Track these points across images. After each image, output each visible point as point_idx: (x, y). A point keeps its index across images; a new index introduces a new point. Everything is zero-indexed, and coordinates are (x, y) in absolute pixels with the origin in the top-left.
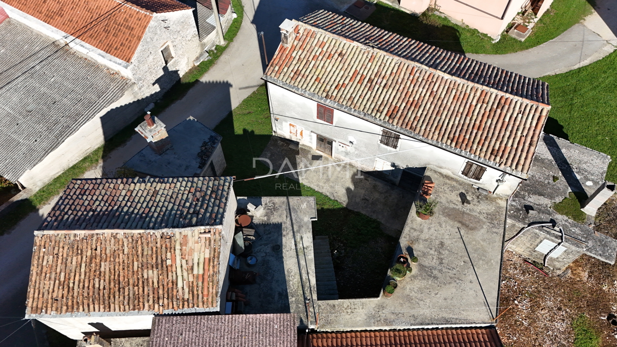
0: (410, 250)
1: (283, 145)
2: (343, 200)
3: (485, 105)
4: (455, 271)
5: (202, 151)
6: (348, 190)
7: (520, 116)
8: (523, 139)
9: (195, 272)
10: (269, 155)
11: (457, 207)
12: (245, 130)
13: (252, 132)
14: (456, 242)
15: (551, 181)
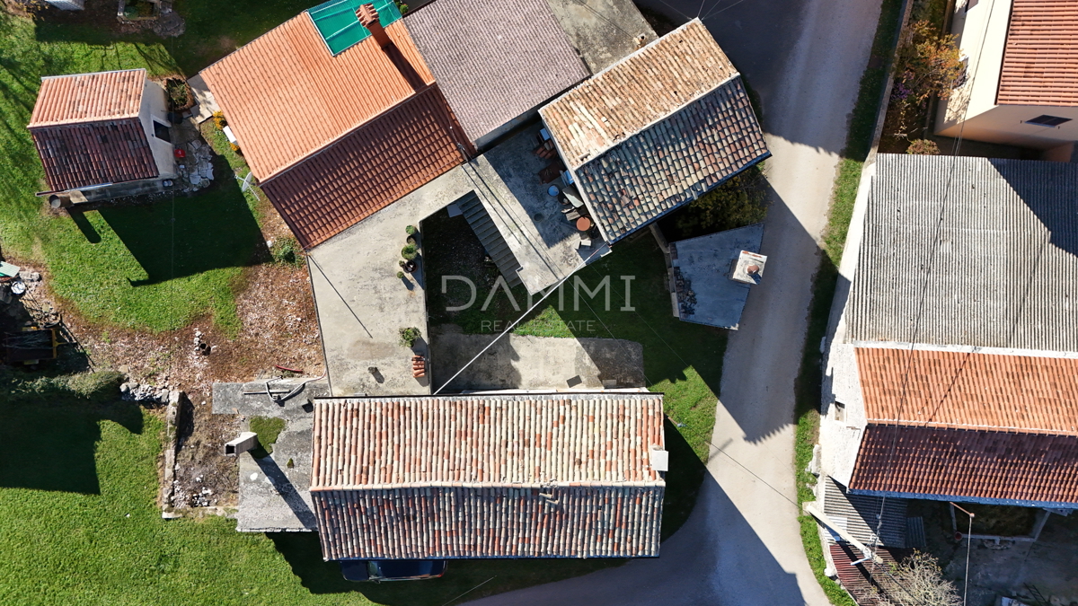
0: (410, 286)
1: (625, 379)
2: (518, 343)
3: (383, 465)
4: (359, 286)
5: (690, 289)
6: (517, 358)
7: (340, 468)
8: (329, 442)
9: (576, 125)
10: (633, 357)
11: (381, 361)
12: (684, 378)
13: (673, 381)
14: (369, 319)
15: (294, 458)
